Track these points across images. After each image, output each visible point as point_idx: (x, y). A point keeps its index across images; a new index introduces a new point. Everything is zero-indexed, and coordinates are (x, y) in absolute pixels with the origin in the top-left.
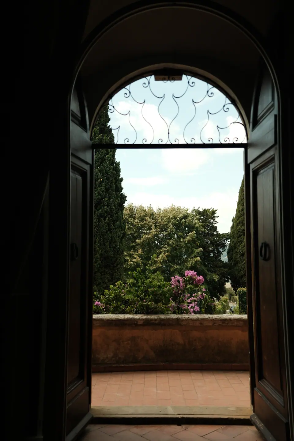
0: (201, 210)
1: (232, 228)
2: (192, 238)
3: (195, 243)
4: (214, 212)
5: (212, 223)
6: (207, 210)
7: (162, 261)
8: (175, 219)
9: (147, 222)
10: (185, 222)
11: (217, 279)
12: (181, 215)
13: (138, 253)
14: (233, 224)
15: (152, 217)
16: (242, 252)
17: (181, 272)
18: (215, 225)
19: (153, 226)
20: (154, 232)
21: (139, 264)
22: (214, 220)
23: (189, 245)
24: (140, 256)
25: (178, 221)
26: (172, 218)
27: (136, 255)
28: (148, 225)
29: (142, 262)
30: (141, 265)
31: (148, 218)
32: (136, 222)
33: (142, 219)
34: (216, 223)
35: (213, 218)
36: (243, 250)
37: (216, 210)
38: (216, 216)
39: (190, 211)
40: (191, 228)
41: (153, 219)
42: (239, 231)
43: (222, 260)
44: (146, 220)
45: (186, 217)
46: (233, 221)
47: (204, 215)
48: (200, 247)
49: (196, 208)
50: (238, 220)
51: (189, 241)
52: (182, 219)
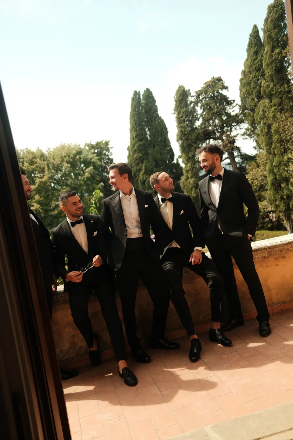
0: (94, 143)
1: (129, 157)
2: (90, 174)
3: (94, 179)
4: (107, 143)
5: (108, 156)
6: (100, 142)
8: (69, 156)
9: (38, 165)
10: (80, 158)
12: (74, 152)
13: (35, 200)
14: (129, 153)
15: (42, 158)
16: (143, 180)
17: (86, 211)
18: (111, 157)
19: (46, 168)
20: (49, 174)
21: (39, 211)
22: (109, 151)
23: (89, 182)
24: (39, 202)
25: (72, 158)
26: (65, 157)
27: (34, 202)
28: (40, 168)
29: (42, 209)
30: (42, 212)
31: (38, 160)
32: (25, 167)
33: (32, 163)
34: (111, 155)
35: (108, 150)
36: (144, 177)
37: (109, 141)
38: (110, 148)
39: (82, 146)
40: (88, 163)
41: (44, 160)
42: (137, 159)
44: (36, 163)
45: (79, 153)
46: (128, 149)
47: (98, 148)
48: (100, 182)
49: (88, 142)
50: (134, 148)
51: (88, 178)
52: (76, 155)
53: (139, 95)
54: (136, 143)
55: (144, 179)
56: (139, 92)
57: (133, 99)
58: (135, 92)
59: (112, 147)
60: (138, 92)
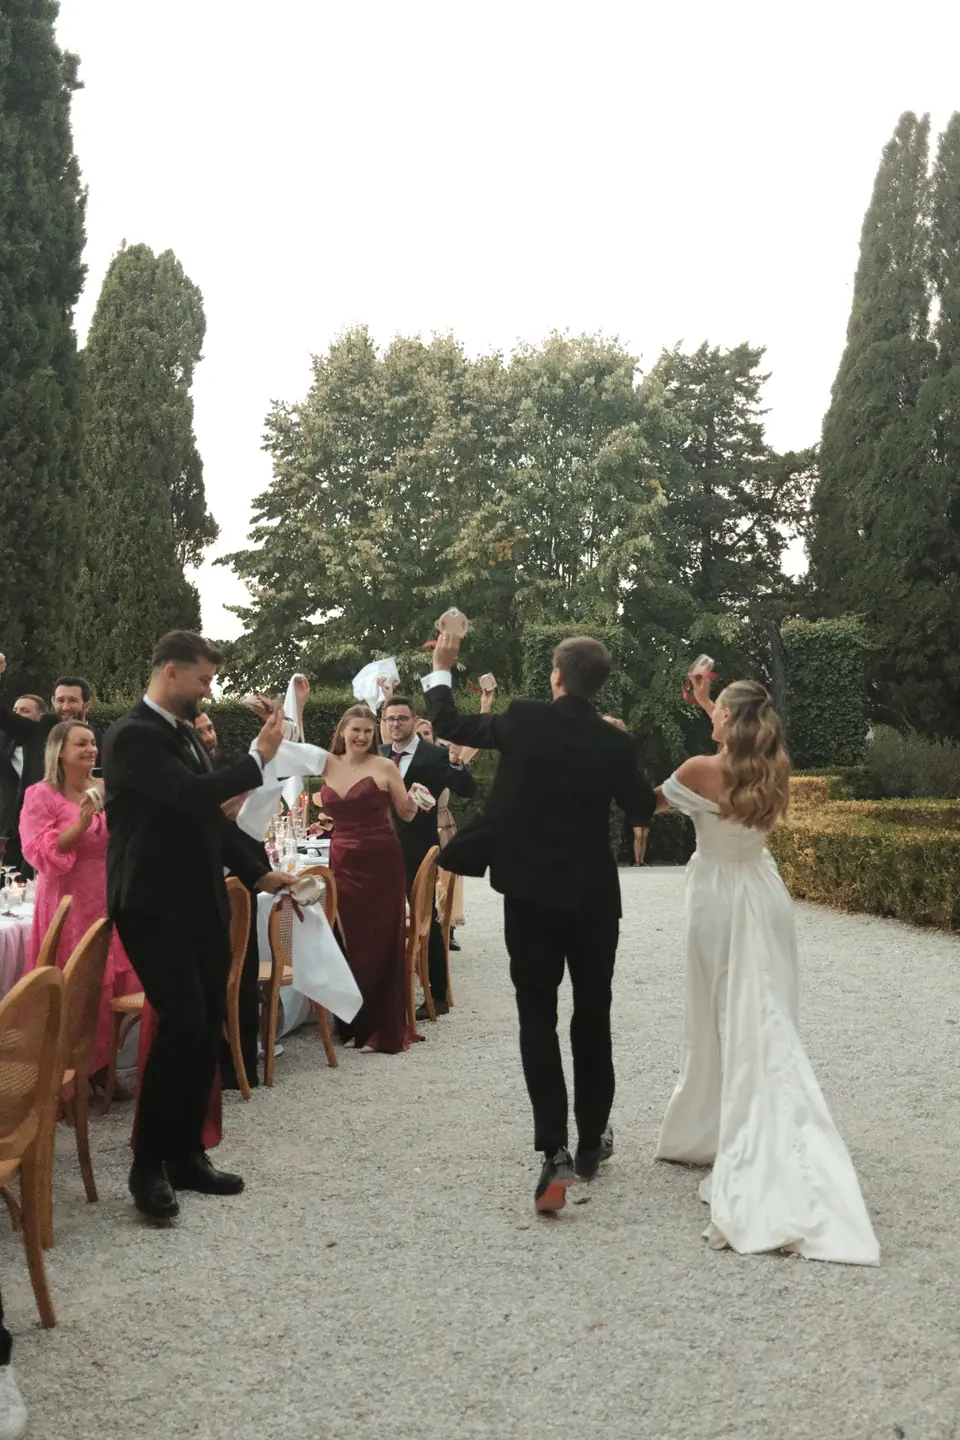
0: (688, 350)
2: (622, 452)
4: (746, 358)
5: (742, 413)
7: (472, 555)
8: (554, 378)
9: (422, 394)
10: (600, 389)
11: (734, 631)
12: (582, 364)
15: (447, 372)
16: (866, 511)
18: (756, 420)
22: (750, 394)
26: (537, 376)
32: (371, 399)
33: (401, 386)
34: (759, 412)
36: (869, 504)
38: (759, 378)
42: (855, 424)
43: (788, 575)
51: (607, 470)
52: (586, 376)
53: (924, 128)
54: (864, 345)
55: (872, 508)
56: (926, 117)
57: (891, 150)
58: (908, 120)
59: (763, 374)
60: (919, 118)
